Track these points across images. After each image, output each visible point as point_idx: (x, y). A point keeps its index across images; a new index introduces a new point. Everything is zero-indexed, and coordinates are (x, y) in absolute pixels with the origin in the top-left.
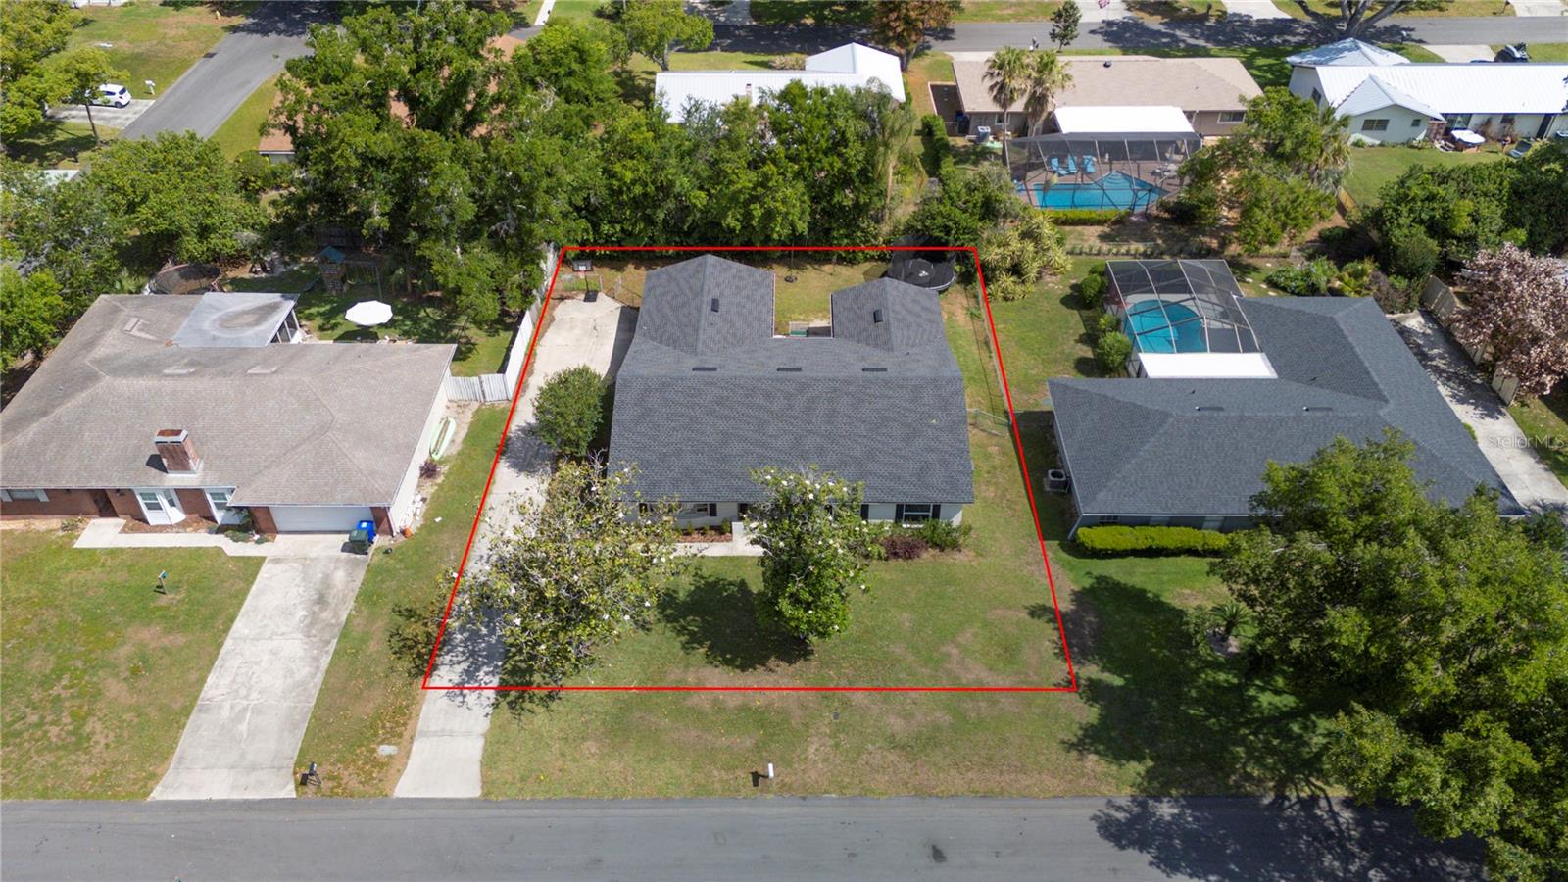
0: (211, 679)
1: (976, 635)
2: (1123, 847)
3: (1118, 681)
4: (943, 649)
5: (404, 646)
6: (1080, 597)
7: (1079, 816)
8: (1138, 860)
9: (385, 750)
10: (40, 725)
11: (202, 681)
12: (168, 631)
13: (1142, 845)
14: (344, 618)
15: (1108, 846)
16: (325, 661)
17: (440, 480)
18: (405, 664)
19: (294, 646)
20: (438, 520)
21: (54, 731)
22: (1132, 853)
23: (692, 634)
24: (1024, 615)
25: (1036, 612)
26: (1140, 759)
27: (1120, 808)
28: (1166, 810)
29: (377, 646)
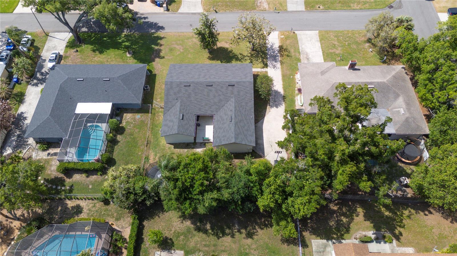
0: (320, 45)
1: (176, 53)
2: (162, 26)
3: (153, 46)
4: (183, 51)
5: (286, 50)
6: (154, 61)
7: (166, 30)
8: (160, 25)
9: (283, 37)
10: (345, 39)
11: (321, 44)
12: (334, 52)
13: (159, 26)
14: (301, 55)
15: (164, 26)
16: (300, 48)
17: (296, 89)
18: (285, 47)
19: (308, 50)
20: (292, 77)
21: (342, 38)
22: (161, 25)
23: (231, 53)
24: (165, 57)
25: (164, 57)
26: (154, 37)
27: (160, 31)
28: (153, 31)
29: (292, 51)
